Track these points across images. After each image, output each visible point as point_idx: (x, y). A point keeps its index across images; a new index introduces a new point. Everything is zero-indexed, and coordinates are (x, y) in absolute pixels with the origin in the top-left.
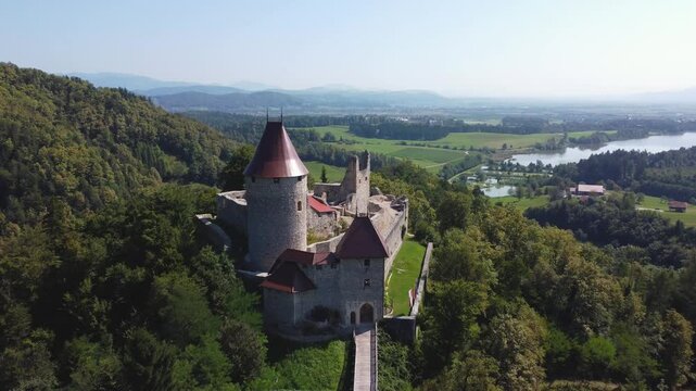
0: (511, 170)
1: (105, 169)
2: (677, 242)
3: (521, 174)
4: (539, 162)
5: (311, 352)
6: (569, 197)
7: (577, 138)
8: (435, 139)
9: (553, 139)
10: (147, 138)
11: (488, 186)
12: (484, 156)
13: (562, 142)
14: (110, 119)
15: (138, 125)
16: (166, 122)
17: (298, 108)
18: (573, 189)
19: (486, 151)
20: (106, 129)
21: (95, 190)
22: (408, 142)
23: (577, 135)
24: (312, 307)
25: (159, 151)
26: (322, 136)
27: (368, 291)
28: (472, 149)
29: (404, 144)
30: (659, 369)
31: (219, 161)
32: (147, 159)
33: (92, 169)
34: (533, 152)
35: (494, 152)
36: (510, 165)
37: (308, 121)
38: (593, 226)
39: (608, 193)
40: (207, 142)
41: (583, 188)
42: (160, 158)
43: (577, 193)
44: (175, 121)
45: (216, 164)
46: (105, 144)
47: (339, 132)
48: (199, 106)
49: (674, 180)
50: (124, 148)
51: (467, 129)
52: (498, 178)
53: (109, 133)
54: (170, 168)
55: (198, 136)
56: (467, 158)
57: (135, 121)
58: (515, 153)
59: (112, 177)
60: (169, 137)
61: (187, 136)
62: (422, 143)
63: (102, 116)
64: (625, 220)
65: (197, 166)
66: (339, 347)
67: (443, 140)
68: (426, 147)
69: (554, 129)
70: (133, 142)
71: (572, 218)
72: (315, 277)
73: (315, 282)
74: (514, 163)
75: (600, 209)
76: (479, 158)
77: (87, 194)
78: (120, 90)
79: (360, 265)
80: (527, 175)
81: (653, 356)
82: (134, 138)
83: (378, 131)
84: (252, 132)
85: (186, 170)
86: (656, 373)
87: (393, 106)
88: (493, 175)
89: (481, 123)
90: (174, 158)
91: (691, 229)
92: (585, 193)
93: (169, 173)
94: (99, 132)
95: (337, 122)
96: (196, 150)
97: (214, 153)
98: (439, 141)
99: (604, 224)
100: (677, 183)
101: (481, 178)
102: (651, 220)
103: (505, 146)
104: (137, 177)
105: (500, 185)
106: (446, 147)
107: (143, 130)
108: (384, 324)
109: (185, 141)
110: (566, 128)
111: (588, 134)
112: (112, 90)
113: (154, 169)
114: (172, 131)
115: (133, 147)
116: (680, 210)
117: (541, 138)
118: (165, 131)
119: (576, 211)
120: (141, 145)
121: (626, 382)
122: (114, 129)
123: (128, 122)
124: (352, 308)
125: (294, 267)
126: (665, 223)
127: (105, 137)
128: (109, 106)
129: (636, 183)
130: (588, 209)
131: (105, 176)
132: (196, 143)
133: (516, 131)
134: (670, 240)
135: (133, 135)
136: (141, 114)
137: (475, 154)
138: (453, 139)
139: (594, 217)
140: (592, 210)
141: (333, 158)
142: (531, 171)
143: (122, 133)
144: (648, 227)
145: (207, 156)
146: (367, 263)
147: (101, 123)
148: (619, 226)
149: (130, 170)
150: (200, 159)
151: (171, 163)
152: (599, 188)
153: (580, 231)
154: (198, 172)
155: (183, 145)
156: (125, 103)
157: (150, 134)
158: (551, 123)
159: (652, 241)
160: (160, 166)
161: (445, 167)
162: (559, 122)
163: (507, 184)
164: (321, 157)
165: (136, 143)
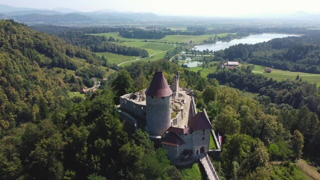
0: (196, 54)
1: (14, 65)
2: (272, 87)
3: (201, 55)
4: (207, 50)
5: (187, 170)
6: (225, 67)
7: (221, 37)
8: (160, 39)
9: (211, 38)
10: (29, 46)
11: (188, 62)
12: (183, 47)
13: (215, 39)
14: (9, 37)
15: (23, 39)
16: (37, 37)
17: (90, 22)
18: (226, 64)
19: (183, 44)
20: (7, 41)
21: (11, 75)
22: (148, 40)
23: (221, 35)
24: (183, 150)
25: (36, 52)
26: (108, 38)
27: (203, 141)
28: (177, 43)
29: (146, 41)
30: (293, 153)
31: (66, 56)
32: (30, 57)
33: (7, 65)
34: (203, 44)
35: (186, 44)
36: (195, 51)
37: (99, 30)
38: (237, 81)
39: (240, 65)
40: (59, 47)
41: (230, 63)
42: (37, 56)
43: (227, 65)
44: (41, 37)
45: (66, 58)
46: (8, 50)
47: (115, 36)
48: (39, 21)
49: (264, 57)
50: (17, 51)
51: (173, 33)
52: (191, 57)
53: (9, 44)
54: (42, 61)
55: (54, 44)
56: (176, 48)
57: (21, 37)
58: (196, 45)
59: (18, 68)
60: (40, 45)
61: (49, 44)
62: (154, 40)
63: (3, 35)
64: (250, 78)
65: (56, 59)
66: (196, 166)
67: (164, 39)
68: (156, 43)
69: (210, 32)
70: (22, 48)
71: (228, 77)
72: (184, 138)
73: (184, 140)
74: (197, 50)
75: (239, 73)
76: (181, 48)
77: (8, 78)
78: (11, 21)
79: (201, 132)
80: (203, 56)
81: (291, 149)
82: (22, 46)
83: (133, 35)
84: (74, 37)
85: (51, 61)
86: (293, 155)
87: (136, 20)
88: (188, 56)
89: (178, 29)
90: (44, 55)
91: (276, 81)
92: (231, 65)
93: (42, 63)
94: (3, 43)
95: (113, 30)
96: (54, 51)
97: (63, 52)
98: (161, 39)
99: (241, 80)
100: (265, 59)
101: (184, 58)
102: (260, 78)
103: (191, 42)
104: (29, 67)
105: (193, 61)
106: (165, 43)
107: (26, 42)
108: (209, 153)
109: (48, 46)
110: (215, 32)
111: (225, 35)
112: (6, 21)
113: (35, 62)
114: (41, 42)
115: (22, 51)
116: (269, 72)
117: (205, 37)
118: (38, 42)
119: (229, 74)
120: (26, 50)
121: (284, 161)
122: (11, 41)
123: (18, 38)
124: (197, 148)
125: (175, 134)
126: (266, 79)
127: (7, 46)
128: (6, 29)
129: (249, 59)
130: (234, 74)
131: (14, 68)
132: (54, 47)
133: (195, 34)
134: (269, 87)
135: (21, 44)
136: (24, 33)
137: (179, 46)
138: (168, 38)
139: (237, 77)
140: (236, 74)
141: (116, 50)
142: (205, 54)
143: (16, 43)
144: (259, 81)
145: (60, 53)
146: (204, 131)
147: (4, 39)
148: (247, 81)
149: (25, 64)
150: (57, 55)
151: (43, 58)
152: (236, 63)
153: (232, 83)
154: (57, 62)
155: (48, 49)
156: (15, 27)
157: (31, 44)
158: (208, 29)
159: (261, 87)
160: (38, 60)
161: (167, 53)
162: (211, 29)
163: (196, 60)
164: (110, 50)
165: (23, 48)
